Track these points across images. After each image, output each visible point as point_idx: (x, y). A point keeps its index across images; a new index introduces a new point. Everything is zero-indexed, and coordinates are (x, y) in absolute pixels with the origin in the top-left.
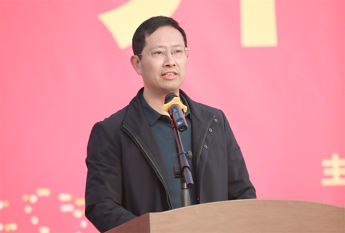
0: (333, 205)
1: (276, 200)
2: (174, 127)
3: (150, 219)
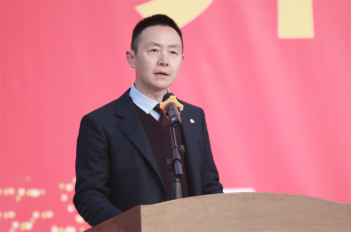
0: (322, 199)
1: (265, 194)
2: (170, 124)
3: (141, 211)
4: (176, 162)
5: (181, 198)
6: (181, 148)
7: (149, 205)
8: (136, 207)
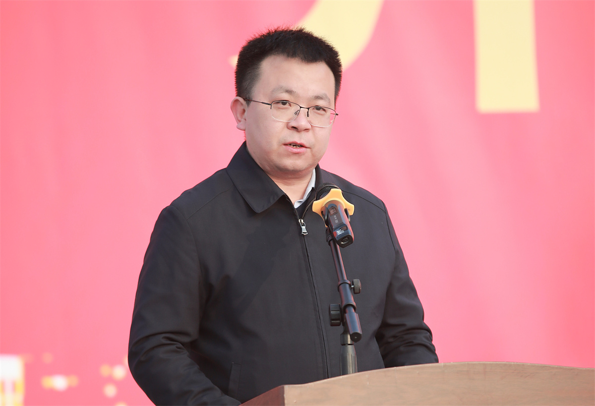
1: (505, 365)
2: (331, 240)
3: (285, 395)
4: (347, 310)
5: (356, 372)
6: (354, 284)
7: (300, 385)
8: (276, 388)
